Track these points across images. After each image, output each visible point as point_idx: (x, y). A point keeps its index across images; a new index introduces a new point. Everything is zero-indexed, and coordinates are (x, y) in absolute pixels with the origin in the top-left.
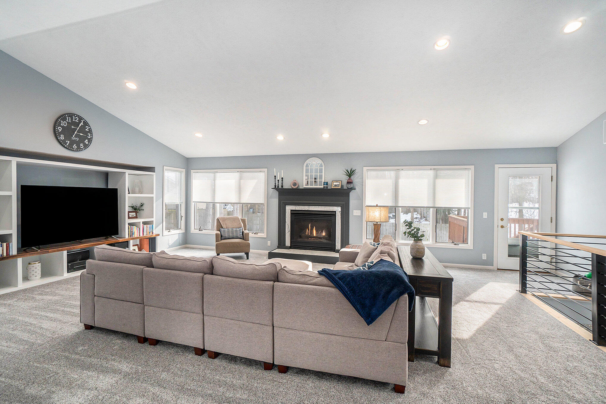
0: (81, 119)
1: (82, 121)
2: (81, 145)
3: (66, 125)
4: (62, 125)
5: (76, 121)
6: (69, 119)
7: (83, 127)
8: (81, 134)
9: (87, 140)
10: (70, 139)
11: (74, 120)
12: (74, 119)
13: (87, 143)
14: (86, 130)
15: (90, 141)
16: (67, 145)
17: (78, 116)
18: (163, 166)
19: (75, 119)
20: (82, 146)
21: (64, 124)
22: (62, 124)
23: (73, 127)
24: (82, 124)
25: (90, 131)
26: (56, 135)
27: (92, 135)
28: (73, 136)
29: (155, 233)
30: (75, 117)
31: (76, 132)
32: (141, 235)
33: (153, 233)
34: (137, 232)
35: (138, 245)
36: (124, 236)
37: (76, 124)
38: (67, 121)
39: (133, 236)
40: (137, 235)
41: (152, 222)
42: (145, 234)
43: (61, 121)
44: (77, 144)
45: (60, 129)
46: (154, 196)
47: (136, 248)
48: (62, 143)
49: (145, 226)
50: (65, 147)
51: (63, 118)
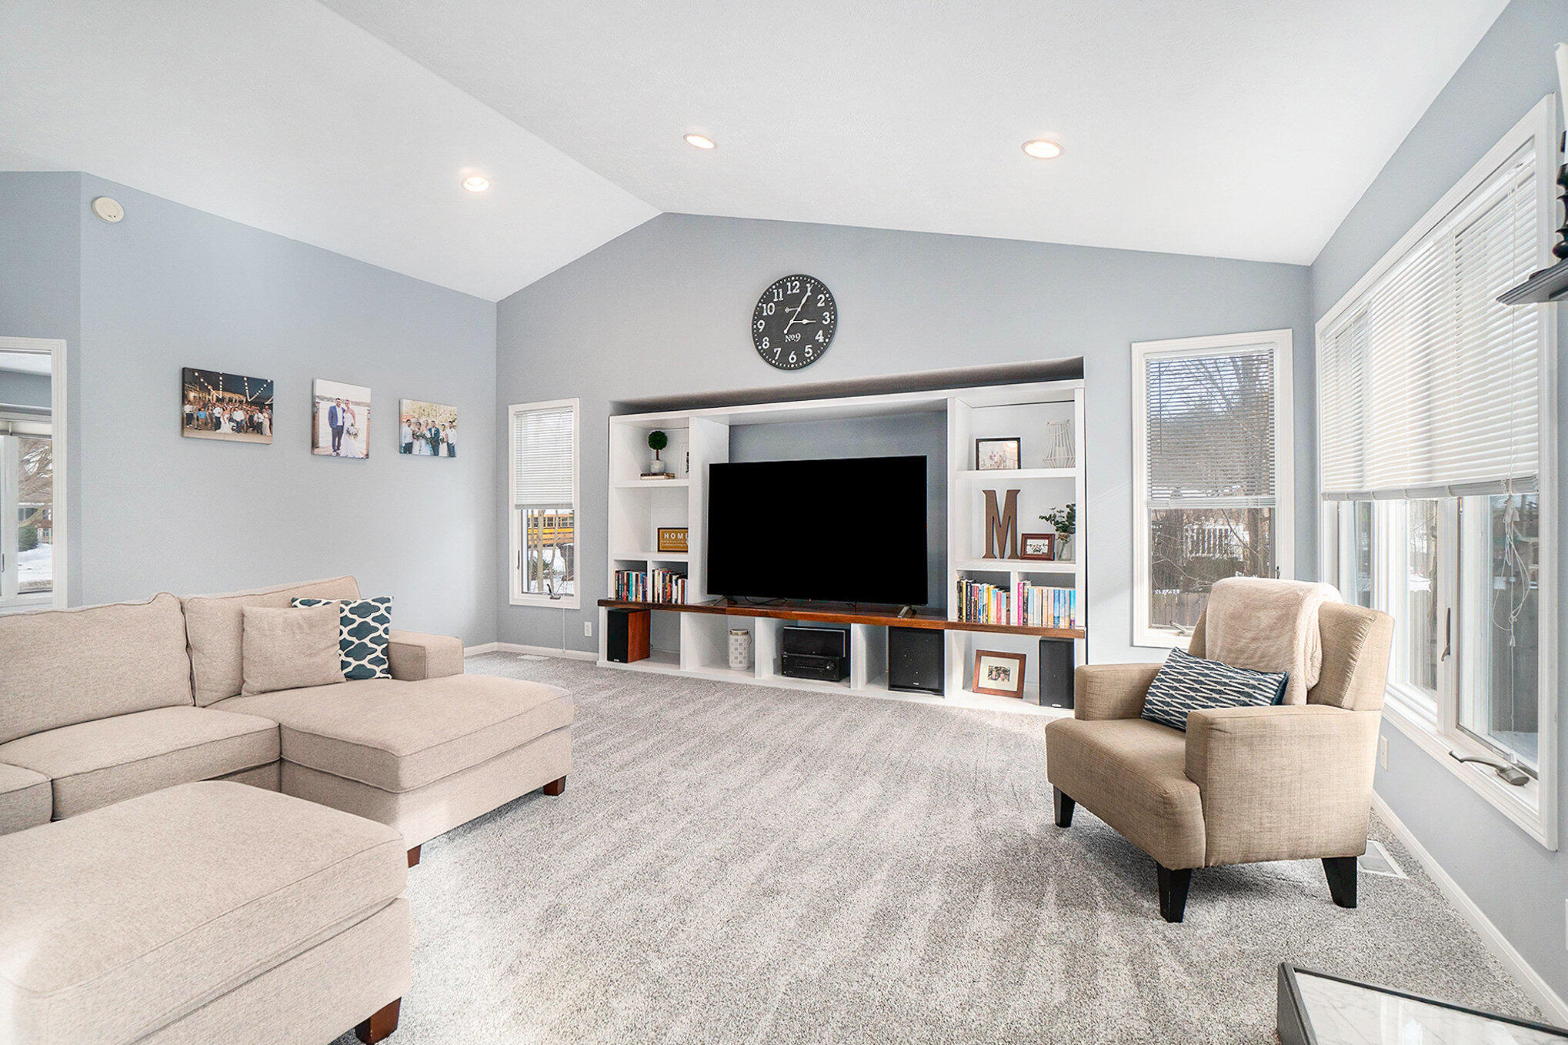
0: (804, 279)
1: (809, 286)
2: (806, 350)
3: (774, 310)
4: (765, 314)
5: (794, 291)
6: (778, 293)
7: (813, 300)
8: (805, 322)
9: (821, 332)
10: (782, 343)
12: (789, 288)
13: (821, 340)
14: (819, 305)
15: (830, 332)
16: (776, 358)
17: (798, 277)
18: (1131, 345)
19: (793, 289)
20: (808, 353)
21: (769, 310)
22: (765, 311)
23: (787, 310)
24: (809, 294)
25: (831, 304)
26: (757, 338)
27: (834, 313)
28: (786, 332)
29: (1080, 622)
30: (792, 282)
31: (792, 321)
32: (1014, 622)
33: (1071, 622)
34: (999, 605)
35: (1022, 658)
36: (942, 612)
37: (794, 300)
38: (776, 300)
39: (982, 619)
40: (999, 619)
41: (1068, 581)
42: (1033, 621)
43: (764, 305)
44: (799, 348)
45: (761, 325)
46: (1077, 472)
47: (1013, 666)
48: (767, 356)
49: (1037, 590)
50: (774, 365)
51: (767, 297)
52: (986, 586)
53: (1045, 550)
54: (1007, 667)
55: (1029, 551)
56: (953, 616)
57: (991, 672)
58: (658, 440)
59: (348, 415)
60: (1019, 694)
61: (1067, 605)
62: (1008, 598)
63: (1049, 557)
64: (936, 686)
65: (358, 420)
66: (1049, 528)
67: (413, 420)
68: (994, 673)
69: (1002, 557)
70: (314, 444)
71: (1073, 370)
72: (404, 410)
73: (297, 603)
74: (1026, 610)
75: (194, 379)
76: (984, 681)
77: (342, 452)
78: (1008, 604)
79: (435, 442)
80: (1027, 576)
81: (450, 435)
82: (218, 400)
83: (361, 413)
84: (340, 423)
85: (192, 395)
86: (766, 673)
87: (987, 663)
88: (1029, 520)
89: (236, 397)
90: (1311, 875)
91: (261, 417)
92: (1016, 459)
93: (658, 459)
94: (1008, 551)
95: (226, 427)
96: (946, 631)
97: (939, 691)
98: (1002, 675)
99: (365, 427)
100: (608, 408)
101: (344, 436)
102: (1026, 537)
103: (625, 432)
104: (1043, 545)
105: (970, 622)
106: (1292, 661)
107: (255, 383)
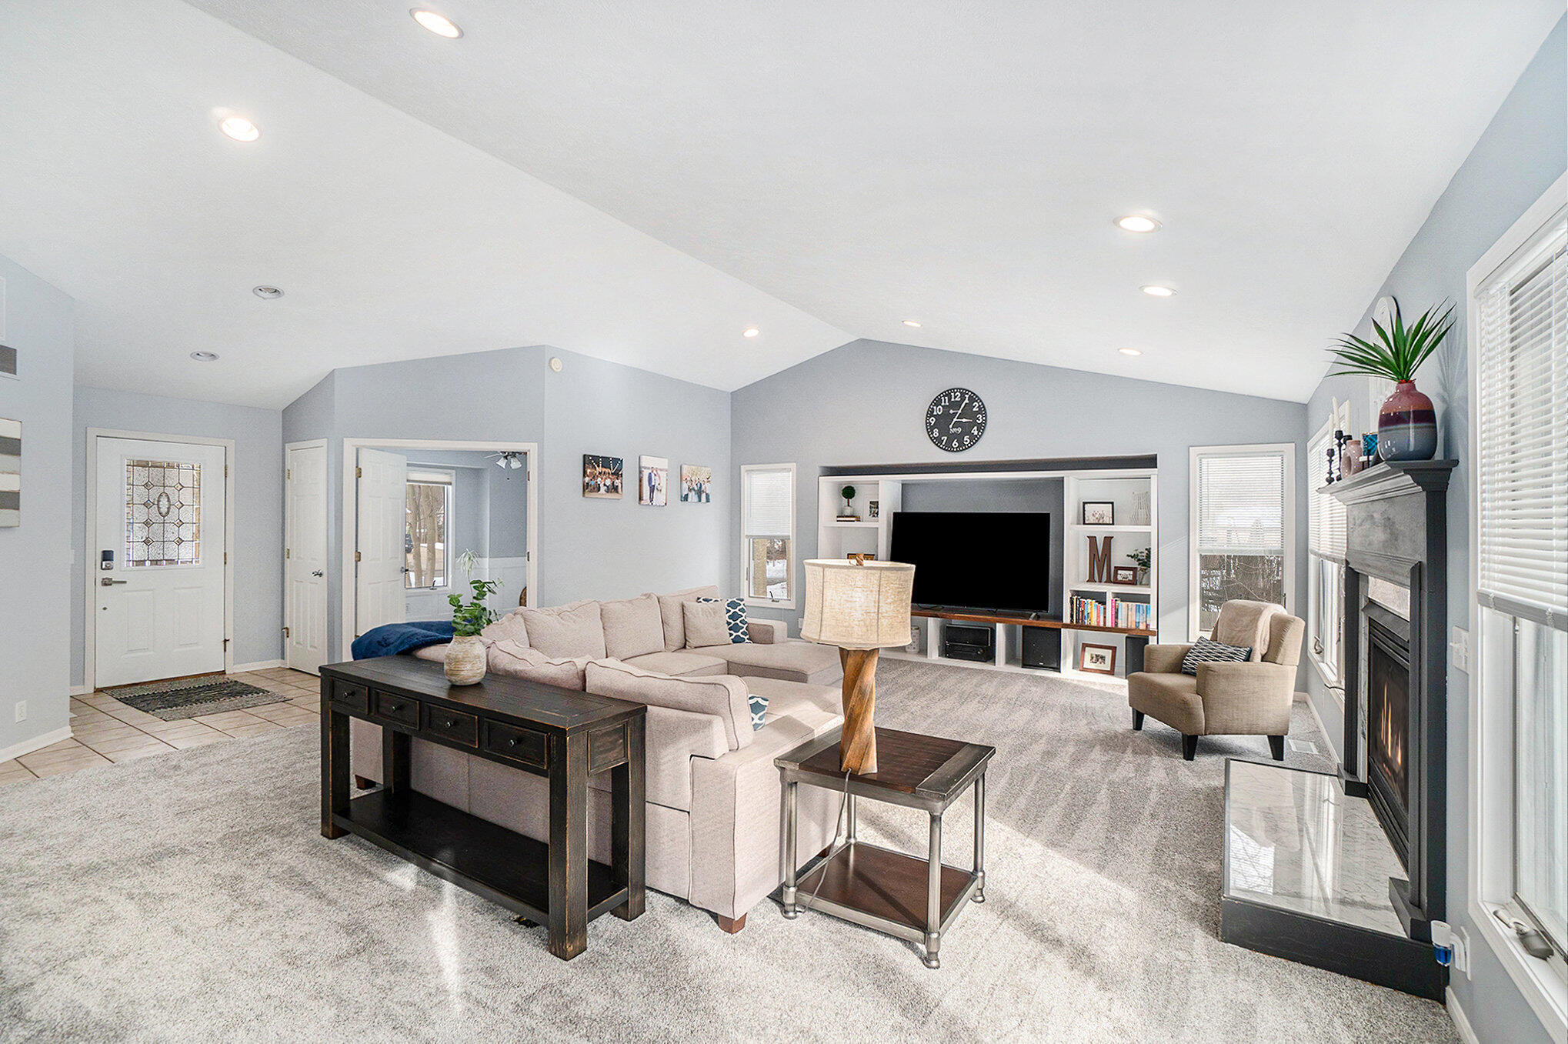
0: (963, 392)
1: (967, 396)
2: (965, 439)
3: (941, 411)
4: (935, 413)
5: (956, 399)
6: (945, 399)
7: (970, 405)
8: (964, 420)
9: (975, 428)
10: (947, 434)
11: (953, 400)
12: (953, 397)
13: (976, 433)
14: (974, 409)
15: (982, 428)
16: (943, 444)
17: (960, 390)
18: (1189, 447)
19: (955, 397)
20: (966, 441)
21: (938, 411)
22: (935, 411)
23: (951, 412)
24: (967, 401)
25: (982, 409)
26: (930, 429)
27: (985, 416)
28: (951, 426)
29: (1153, 627)
30: (955, 393)
31: (955, 420)
32: (1109, 624)
33: (1147, 626)
34: (1098, 614)
35: (1114, 649)
36: (1059, 617)
37: (957, 405)
38: (943, 404)
39: (1087, 622)
40: (1098, 622)
41: (1145, 599)
42: (1122, 624)
43: (935, 408)
44: (960, 438)
45: (933, 421)
46: (1152, 529)
47: (1108, 654)
48: (937, 442)
49: (1124, 604)
50: (942, 448)
51: (937, 402)
52: (1089, 601)
53: (1131, 578)
54: (1104, 655)
55: (1120, 578)
56: (1067, 619)
57: (1092, 658)
58: (849, 492)
59: (657, 478)
60: (1111, 672)
61: (1145, 615)
62: (1105, 609)
63: (1133, 583)
64: (1055, 665)
65: (661, 481)
66: (1134, 564)
67: (688, 479)
68: (1094, 658)
69: (1100, 581)
70: (641, 499)
71: (1150, 462)
72: (684, 472)
73: (701, 600)
74: (1117, 618)
75: (589, 461)
76: (1088, 664)
77: (654, 502)
78: (1105, 613)
79: (699, 493)
80: (1117, 595)
81: (707, 487)
82: (600, 473)
83: (663, 474)
84: (653, 484)
85: (589, 471)
86: (934, 655)
87: (1089, 651)
88: (1119, 557)
89: (607, 470)
90: (1259, 744)
91: (617, 482)
92: (1111, 516)
93: (848, 505)
94: (1104, 578)
95: (603, 489)
96: (1062, 629)
97: (1058, 669)
98: (1100, 660)
99: (665, 486)
100: (818, 471)
101: (655, 491)
102: (1117, 569)
103: (828, 487)
104: (1129, 574)
105: (1079, 624)
106: (1255, 641)
107: (615, 460)
